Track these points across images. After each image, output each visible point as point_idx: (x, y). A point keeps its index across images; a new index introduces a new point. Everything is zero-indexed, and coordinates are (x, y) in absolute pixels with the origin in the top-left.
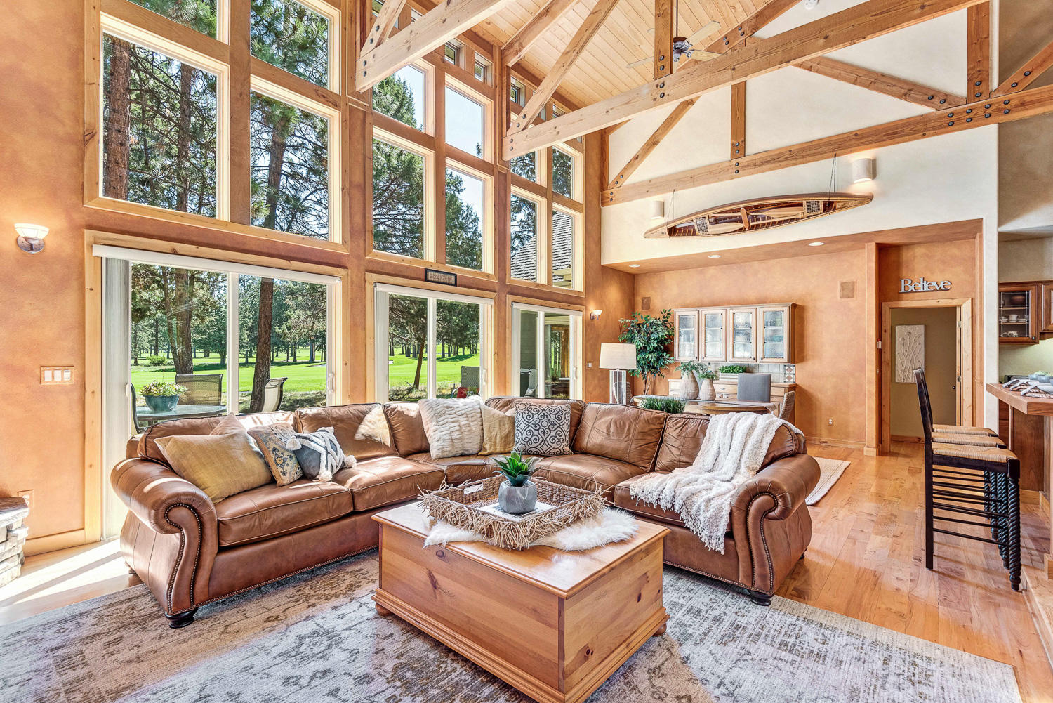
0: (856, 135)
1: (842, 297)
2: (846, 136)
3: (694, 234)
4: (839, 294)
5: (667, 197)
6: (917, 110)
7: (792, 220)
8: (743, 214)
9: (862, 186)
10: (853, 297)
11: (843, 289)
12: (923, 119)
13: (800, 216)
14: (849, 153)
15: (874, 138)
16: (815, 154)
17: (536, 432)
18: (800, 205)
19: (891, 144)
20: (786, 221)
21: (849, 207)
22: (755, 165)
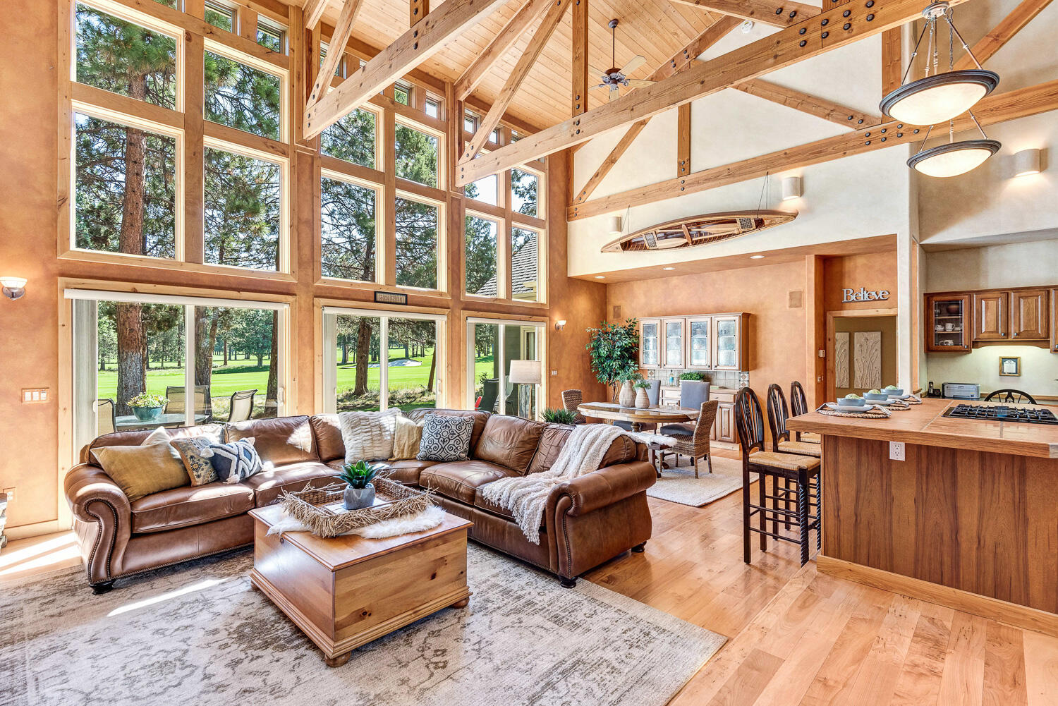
0: (786, 154)
1: (790, 307)
2: (776, 155)
3: (646, 249)
4: (788, 304)
5: (622, 213)
6: (840, 129)
7: (730, 235)
8: (684, 230)
9: (791, 203)
10: (801, 306)
11: (791, 299)
12: (844, 139)
13: (736, 232)
14: (779, 171)
15: (802, 157)
16: (750, 172)
17: (436, 441)
18: (734, 221)
19: (816, 163)
20: (724, 237)
21: (776, 224)
22: (698, 183)
